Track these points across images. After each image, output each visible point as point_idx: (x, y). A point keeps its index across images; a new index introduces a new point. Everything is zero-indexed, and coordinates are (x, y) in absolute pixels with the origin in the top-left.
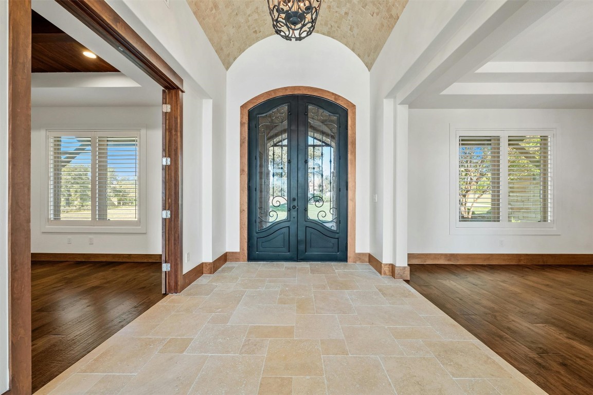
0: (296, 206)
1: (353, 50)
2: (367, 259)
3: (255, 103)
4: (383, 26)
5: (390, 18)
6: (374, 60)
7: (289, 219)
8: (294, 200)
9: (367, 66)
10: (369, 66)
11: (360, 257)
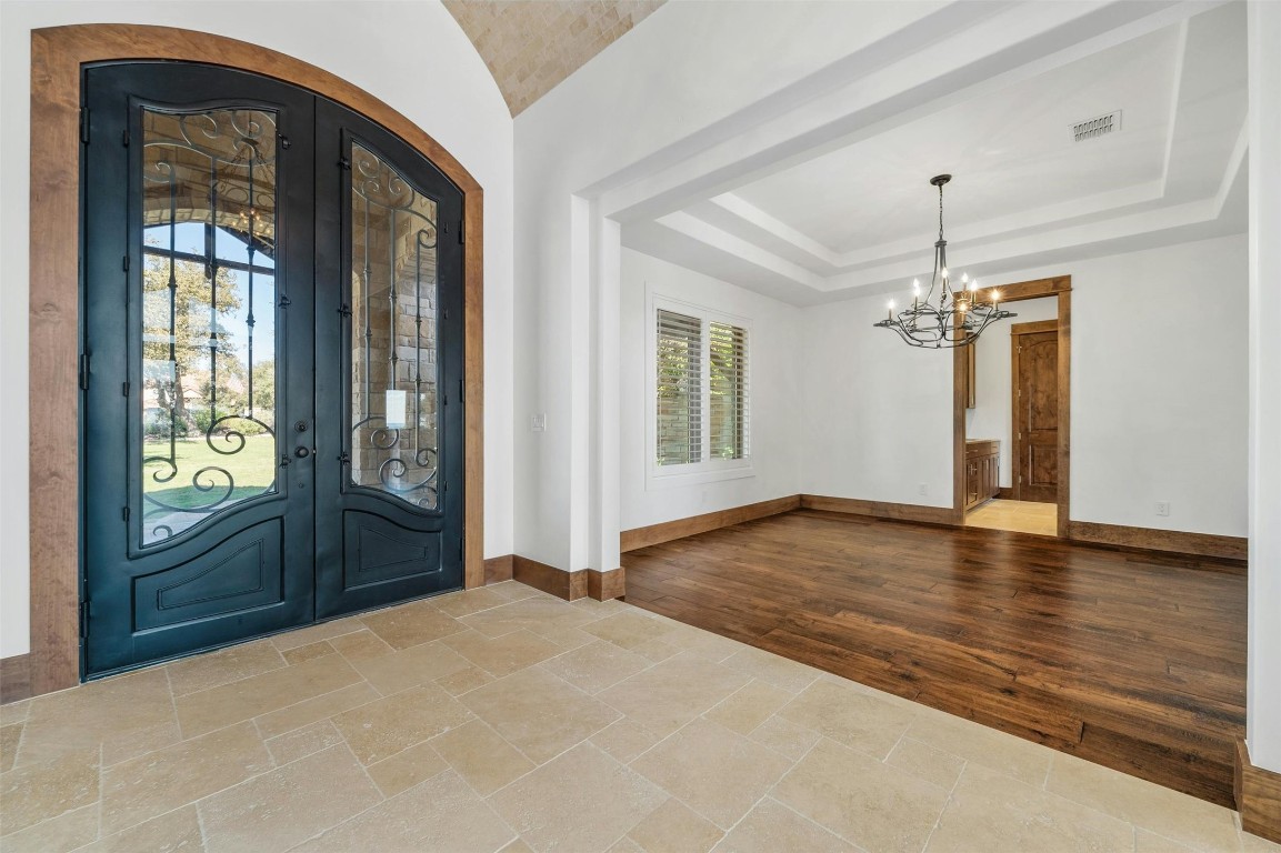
0: (310, 448)
1: (478, 45)
2: (509, 570)
3: (122, 46)
4: (586, 25)
5: (607, 15)
6: (535, 96)
7: (282, 493)
8: (302, 429)
9: (509, 104)
10: (516, 105)
11: (493, 570)
